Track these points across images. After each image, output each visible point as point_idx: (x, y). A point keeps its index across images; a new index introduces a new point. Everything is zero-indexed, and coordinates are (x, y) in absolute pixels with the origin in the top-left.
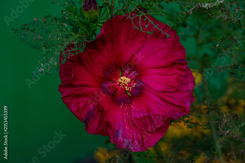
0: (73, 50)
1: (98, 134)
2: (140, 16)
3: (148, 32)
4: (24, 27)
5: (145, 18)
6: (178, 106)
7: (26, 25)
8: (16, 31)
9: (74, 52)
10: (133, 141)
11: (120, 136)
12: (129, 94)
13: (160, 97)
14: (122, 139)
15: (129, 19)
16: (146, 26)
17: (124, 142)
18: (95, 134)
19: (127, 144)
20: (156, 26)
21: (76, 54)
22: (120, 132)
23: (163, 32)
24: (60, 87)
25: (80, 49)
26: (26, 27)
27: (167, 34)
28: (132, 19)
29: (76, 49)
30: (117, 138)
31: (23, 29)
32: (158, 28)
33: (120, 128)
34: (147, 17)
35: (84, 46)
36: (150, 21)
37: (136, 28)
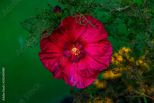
0: (46, 34)
1: (60, 79)
2: (80, 16)
3: (84, 25)
4: (26, 21)
5: (83, 17)
6: (103, 64)
7: (27, 20)
8: (21, 24)
9: (46, 35)
10: (79, 83)
11: (72, 80)
12: (78, 57)
13: (94, 59)
14: (73, 81)
15: (75, 17)
16: (83, 21)
17: (74, 83)
18: (58, 79)
19: (75, 84)
20: (88, 21)
21: (47, 36)
22: (72, 77)
23: (92, 25)
24: (40, 54)
25: (49, 34)
26: (27, 21)
27: (93, 26)
28: (76, 17)
29: (48, 34)
30: (70, 81)
31: (25, 22)
32: (89, 22)
33: (72, 75)
34: (84, 17)
35: (51, 32)
36: (85, 19)
37: (78, 22)
